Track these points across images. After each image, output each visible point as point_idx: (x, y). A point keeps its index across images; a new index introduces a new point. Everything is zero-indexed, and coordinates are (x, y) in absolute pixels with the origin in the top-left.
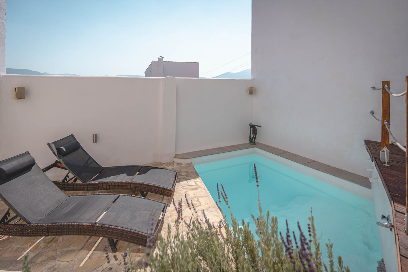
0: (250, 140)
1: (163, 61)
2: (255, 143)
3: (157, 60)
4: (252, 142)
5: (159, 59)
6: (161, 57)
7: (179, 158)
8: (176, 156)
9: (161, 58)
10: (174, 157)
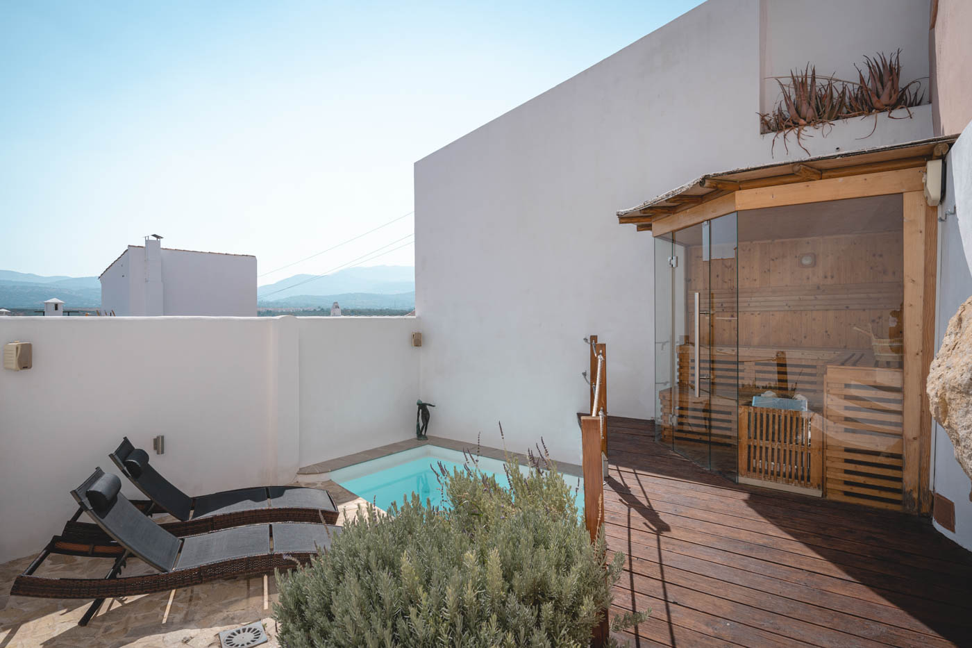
0: (417, 433)
1: (161, 247)
2: (426, 438)
3: (144, 245)
4: (422, 435)
5: (147, 242)
6: (154, 236)
7: (308, 474)
8: (302, 472)
9: (155, 239)
10: (298, 474)
